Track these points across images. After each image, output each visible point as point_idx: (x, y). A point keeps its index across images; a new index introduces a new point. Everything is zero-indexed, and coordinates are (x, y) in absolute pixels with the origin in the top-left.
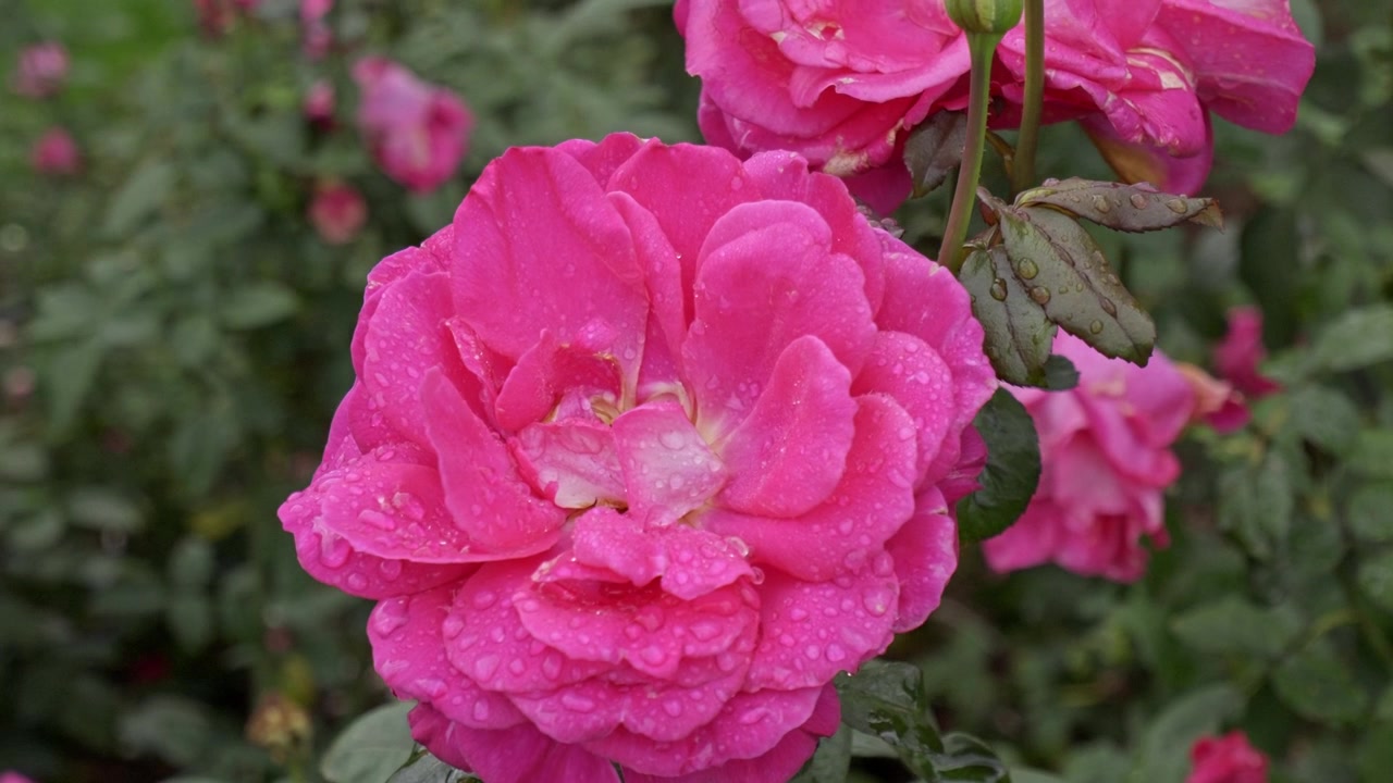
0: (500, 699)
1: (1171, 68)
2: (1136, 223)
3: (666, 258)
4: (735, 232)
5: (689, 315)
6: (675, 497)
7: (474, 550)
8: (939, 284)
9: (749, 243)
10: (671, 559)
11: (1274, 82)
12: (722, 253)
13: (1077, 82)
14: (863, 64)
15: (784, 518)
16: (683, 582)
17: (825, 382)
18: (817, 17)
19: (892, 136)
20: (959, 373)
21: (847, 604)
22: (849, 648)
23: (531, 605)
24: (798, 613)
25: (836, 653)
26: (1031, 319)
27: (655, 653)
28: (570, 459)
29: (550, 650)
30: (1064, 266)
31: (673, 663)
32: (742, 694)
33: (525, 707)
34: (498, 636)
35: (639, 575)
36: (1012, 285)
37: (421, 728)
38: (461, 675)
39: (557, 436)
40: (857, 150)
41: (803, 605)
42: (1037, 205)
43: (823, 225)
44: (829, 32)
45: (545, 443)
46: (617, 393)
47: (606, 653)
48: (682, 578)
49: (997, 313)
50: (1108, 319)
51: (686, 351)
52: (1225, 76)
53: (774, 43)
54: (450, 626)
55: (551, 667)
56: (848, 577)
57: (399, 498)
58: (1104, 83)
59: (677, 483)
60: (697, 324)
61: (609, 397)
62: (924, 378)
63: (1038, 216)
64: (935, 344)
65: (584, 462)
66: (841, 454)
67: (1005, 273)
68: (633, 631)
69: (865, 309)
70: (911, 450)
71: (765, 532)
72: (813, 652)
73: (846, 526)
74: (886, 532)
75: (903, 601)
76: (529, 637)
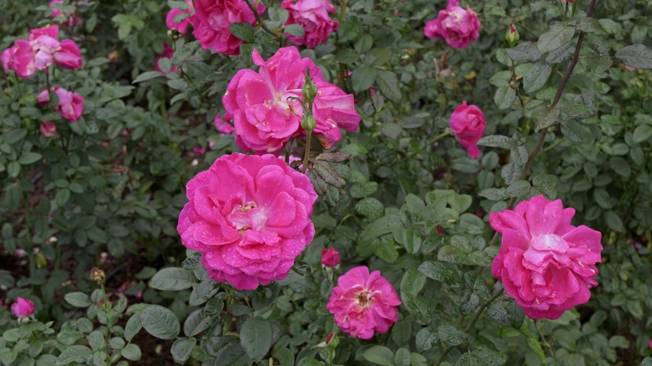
0: (237, 269)
1: (333, 123)
2: (338, 161)
3: (250, 178)
4: (265, 173)
5: (256, 189)
6: (259, 225)
7: (225, 241)
8: (304, 178)
9: (268, 175)
10: (266, 238)
11: (352, 122)
12: (263, 177)
13: (319, 131)
14: (274, 130)
15: (283, 227)
16: (270, 242)
17: (289, 201)
18: (264, 121)
19: (282, 144)
20: (310, 194)
21: (297, 242)
22: (299, 250)
23: (241, 250)
24: (288, 245)
25: (297, 251)
26: (322, 183)
27: (266, 256)
28: (238, 220)
29: (245, 258)
30: (327, 172)
31: (270, 258)
32: (281, 261)
33: (242, 270)
34: (234, 257)
35: (261, 242)
36: (317, 176)
37: (211, 276)
38: (228, 265)
39: (234, 216)
40: (274, 147)
41: (289, 243)
42: (319, 160)
43: (282, 169)
44: (266, 123)
45: (232, 217)
46: (242, 205)
47: (258, 258)
48: (269, 241)
49: (315, 181)
50: (336, 181)
51: (256, 196)
52: (342, 122)
53: (256, 127)
54: (224, 256)
55: (247, 262)
56: (296, 237)
57: (207, 232)
58: (324, 130)
59: (259, 222)
60: (258, 191)
61: (240, 206)
62: (305, 197)
63: (320, 162)
64: (305, 189)
65: (241, 220)
66: (294, 214)
67: (315, 173)
68: (261, 253)
69: (293, 185)
70: (305, 211)
71: (279, 230)
72: (293, 252)
73: (295, 227)
74: (303, 228)
75: (306, 239)
76: (241, 256)
